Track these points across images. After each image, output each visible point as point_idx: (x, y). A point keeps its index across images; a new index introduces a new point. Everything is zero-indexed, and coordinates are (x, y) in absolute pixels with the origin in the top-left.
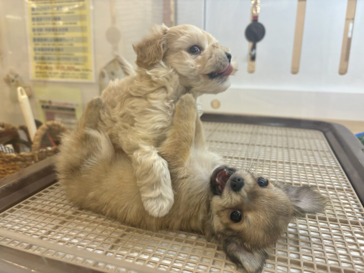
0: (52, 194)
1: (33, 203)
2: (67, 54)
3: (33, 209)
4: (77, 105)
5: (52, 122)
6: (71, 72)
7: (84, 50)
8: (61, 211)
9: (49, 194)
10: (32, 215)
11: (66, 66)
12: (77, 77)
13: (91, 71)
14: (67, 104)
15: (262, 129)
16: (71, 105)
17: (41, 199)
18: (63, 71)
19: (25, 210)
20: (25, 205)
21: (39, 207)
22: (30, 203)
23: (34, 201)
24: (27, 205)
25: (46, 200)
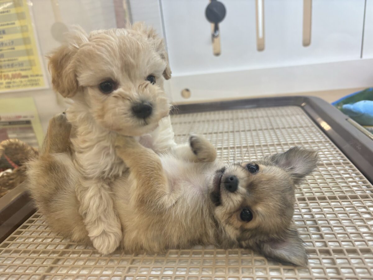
0: (32, 229)
1: (13, 244)
2: (8, 60)
3: (16, 252)
4: (32, 117)
5: (8, 141)
6: (18, 80)
7: (28, 52)
8: (50, 248)
9: (30, 229)
10: (17, 260)
11: (10, 74)
12: (25, 85)
13: (41, 76)
14: (20, 117)
15: (241, 114)
16: (25, 117)
17: (22, 238)
18: (7, 81)
19: (6, 255)
20: (4, 249)
21: (22, 248)
22: (10, 245)
23: (14, 241)
24: (7, 248)
25: (29, 238)
